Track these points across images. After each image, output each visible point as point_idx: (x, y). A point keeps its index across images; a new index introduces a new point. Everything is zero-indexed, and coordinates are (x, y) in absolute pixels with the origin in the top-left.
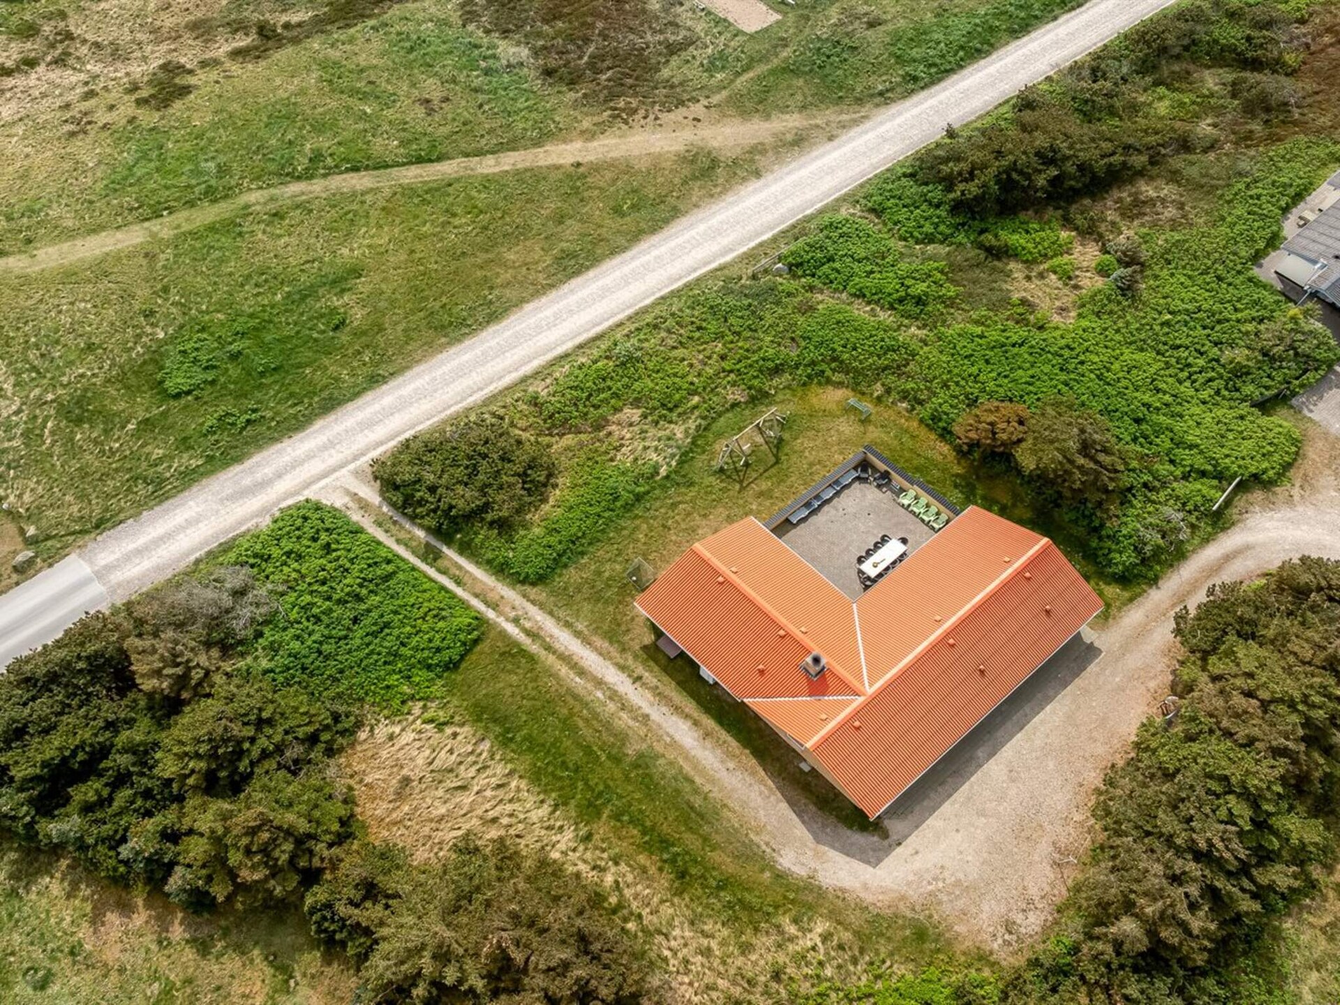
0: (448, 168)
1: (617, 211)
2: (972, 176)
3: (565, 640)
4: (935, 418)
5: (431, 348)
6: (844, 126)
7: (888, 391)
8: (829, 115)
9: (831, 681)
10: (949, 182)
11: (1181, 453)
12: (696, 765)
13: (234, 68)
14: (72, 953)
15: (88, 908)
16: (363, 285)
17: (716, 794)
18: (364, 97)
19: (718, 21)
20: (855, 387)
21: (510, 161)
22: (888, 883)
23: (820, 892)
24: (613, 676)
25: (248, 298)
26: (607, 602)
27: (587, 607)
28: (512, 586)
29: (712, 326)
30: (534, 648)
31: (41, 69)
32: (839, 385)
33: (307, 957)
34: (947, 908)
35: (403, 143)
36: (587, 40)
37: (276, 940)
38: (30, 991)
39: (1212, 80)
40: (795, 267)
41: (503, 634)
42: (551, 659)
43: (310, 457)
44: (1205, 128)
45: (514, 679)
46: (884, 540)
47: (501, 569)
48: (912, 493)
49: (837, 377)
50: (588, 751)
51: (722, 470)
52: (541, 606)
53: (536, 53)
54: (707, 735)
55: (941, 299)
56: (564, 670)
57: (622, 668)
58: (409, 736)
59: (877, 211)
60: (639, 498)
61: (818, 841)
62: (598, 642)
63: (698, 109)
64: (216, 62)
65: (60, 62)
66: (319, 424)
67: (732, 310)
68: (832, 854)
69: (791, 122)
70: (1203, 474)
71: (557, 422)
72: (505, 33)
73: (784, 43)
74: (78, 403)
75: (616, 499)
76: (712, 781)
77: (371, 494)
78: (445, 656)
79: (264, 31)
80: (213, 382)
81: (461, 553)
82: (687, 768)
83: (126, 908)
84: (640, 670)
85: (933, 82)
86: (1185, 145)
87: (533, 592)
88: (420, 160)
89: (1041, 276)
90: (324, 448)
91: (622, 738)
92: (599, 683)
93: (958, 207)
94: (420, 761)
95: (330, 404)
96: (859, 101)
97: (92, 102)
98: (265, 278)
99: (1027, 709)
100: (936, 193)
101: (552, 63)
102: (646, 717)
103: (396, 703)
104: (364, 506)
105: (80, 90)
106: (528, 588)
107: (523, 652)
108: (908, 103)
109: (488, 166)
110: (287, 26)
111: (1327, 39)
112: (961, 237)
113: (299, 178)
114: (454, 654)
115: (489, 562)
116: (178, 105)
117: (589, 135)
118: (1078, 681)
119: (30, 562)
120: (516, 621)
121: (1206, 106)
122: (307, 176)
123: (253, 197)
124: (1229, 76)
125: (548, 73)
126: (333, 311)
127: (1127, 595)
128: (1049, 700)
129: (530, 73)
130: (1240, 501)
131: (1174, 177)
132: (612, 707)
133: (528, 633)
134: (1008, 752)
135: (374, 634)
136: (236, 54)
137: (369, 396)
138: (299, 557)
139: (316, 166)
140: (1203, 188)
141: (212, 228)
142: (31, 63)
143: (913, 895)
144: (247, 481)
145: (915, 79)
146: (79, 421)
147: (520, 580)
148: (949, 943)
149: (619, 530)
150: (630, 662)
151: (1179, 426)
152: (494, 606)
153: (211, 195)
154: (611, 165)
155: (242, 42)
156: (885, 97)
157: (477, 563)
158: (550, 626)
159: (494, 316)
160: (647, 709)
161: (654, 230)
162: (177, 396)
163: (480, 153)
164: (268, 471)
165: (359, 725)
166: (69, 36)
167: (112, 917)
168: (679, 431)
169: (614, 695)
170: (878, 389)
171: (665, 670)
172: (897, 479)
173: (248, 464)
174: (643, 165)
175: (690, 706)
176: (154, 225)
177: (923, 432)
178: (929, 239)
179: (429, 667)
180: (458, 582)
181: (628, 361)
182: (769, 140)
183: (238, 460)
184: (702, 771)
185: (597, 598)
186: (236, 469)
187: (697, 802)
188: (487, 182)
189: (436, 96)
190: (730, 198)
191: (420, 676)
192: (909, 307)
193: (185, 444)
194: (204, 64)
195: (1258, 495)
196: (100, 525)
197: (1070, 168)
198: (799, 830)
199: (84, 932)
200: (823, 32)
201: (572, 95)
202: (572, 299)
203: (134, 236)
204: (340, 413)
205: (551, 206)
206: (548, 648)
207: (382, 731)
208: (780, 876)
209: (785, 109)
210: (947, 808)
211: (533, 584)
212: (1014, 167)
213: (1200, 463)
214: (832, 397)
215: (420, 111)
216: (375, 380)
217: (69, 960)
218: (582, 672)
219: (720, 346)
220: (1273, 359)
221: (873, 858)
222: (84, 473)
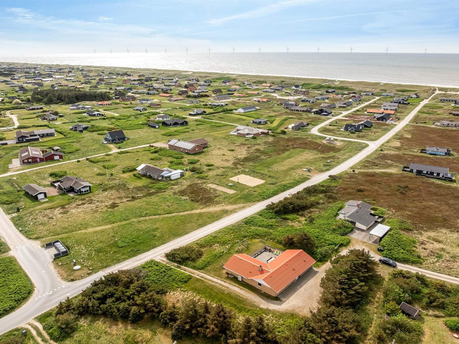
0: (174, 214)
1: (209, 218)
2: (277, 207)
3: (209, 277)
4: (278, 241)
5: (174, 238)
6: (252, 205)
7: (268, 239)
8: (249, 204)
9: (264, 271)
10: (273, 209)
11: (327, 242)
12: (240, 294)
13: (128, 203)
14: (105, 333)
15: (108, 325)
16: (159, 231)
17: (245, 297)
18: (155, 205)
19: (224, 193)
20: (262, 238)
21: (186, 213)
22: (283, 308)
23: (270, 310)
24: (220, 282)
25: (135, 234)
26: (217, 271)
27: (213, 272)
28: (197, 270)
29: (231, 232)
30: (203, 279)
31: (86, 205)
32: (258, 238)
33: (159, 329)
34: (297, 311)
35: (164, 211)
36: (199, 196)
37: (152, 327)
38: (95, 340)
39: (321, 195)
40: (246, 223)
41: (196, 277)
42: (206, 281)
43: (151, 255)
44: (321, 201)
45: (199, 284)
46: (272, 258)
47: (194, 268)
48: (276, 251)
49: (258, 237)
50: (217, 293)
51: (237, 251)
52: (203, 273)
53: (190, 198)
54: (241, 289)
55: (276, 225)
56: (209, 282)
57: (222, 281)
58: (178, 293)
59: (261, 215)
60: (221, 256)
61: (268, 303)
62: (216, 277)
63: (223, 204)
64: (123, 202)
65: (90, 203)
66: (152, 250)
67: (234, 229)
68: (271, 304)
69: (242, 205)
70: (332, 244)
71: (202, 246)
72: (183, 196)
73: (238, 195)
74: (100, 250)
75: (216, 256)
76: (244, 296)
77: (165, 259)
78: (185, 280)
79: (133, 197)
80: (129, 245)
81: (185, 266)
82: (238, 294)
83: (117, 325)
84: (225, 280)
85: (268, 199)
86: (318, 203)
87: (201, 271)
88: (168, 213)
89: (294, 222)
90: (153, 253)
91: (224, 291)
92: (217, 283)
93: (276, 213)
94: (181, 297)
95: (154, 247)
96: (254, 202)
97: (98, 209)
98: (138, 230)
99: (306, 281)
100: (271, 211)
101: (193, 199)
102: (228, 287)
103: (175, 288)
104: (163, 261)
105: (95, 207)
106: (200, 271)
107: (200, 280)
108: (264, 201)
109: (182, 214)
110: (138, 197)
111: (341, 189)
112: (278, 217)
113: (143, 217)
114: (186, 280)
115: (191, 267)
116: (116, 208)
117: (202, 209)
118: (315, 276)
119: (91, 273)
120: (198, 275)
121: (321, 198)
122: (145, 216)
123: (134, 220)
124: (324, 194)
125: (192, 200)
126: (153, 234)
127: (322, 264)
128: (310, 279)
129: (189, 201)
130: (340, 249)
131: (317, 208)
132: (220, 286)
133: (201, 277)
134: (304, 287)
135: (169, 277)
136: (127, 201)
137: (162, 246)
138: (151, 267)
139: (146, 215)
140: (323, 209)
141: (126, 224)
142: (84, 204)
143: (290, 309)
144: (138, 259)
145: (264, 198)
146: (100, 252)
147: (198, 269)
148: (298, 316)
149: (217, 261)
150: (223, 279)
151: (325, 238)
152: (193, 274)
153: (125, 220)
154: (207, 212)
155: (128, 199)
156: (259, 201)
157: (189, 268)
158: (205, 276)
159: (187, 233)
160: (228, 286)
161: (217, 220)
162: (121, 247)
163: (180, 212)
164: (142, 257)
165: (167, 292)
166: (92, 200)
167: (114, 327)
168: (227, 247)
169: (221, 285)
170: (266, 238)
171: (231, 280)
172: (272, 250)
173: (138, 256)
174: (213, 212)
175: (237, 285)
176: (113, 225)
177: (276, 244)
178: (272, 218)
179: (181, 282)
180: (185, 271)
181: (215, 237)
182: (237, 207)
183: (136, 256)
184: (241, 294)
185: (215, 271)
186: (135, 257)
187: (241, 299)
188: (182, 216)
189: (170, 205)
190: (231, 215)
191: (179, 283)
192: (270, 227)
193: (124, 254)
194: (121, 202)
195: (344, 248)
196: (106, 267)
197: (295, 205)
198: (263, 301)
199: (108, 329)
200: (246, 193)
201: (197, 204)
202: (202, 230)
203: (109, 226)
204: (157, 248)
205: (196, 218)
206: (206, 279)
207: (172, 293)
208: (261, 309)
209: (240, 203)
210: (293, 296)
211: (201, 270)
212: (285, 205)
213: (330, 242)
214: (257, 240)
215: (167, 207)
216: (163, 243)
217: (104, 334)
218: (213, 282)
219: (233, 234)
220: (340, 228)
221: (280, 304)
222: (102, 260)
